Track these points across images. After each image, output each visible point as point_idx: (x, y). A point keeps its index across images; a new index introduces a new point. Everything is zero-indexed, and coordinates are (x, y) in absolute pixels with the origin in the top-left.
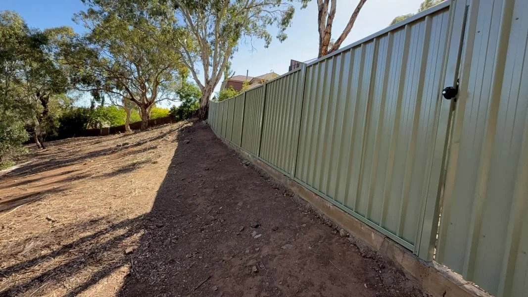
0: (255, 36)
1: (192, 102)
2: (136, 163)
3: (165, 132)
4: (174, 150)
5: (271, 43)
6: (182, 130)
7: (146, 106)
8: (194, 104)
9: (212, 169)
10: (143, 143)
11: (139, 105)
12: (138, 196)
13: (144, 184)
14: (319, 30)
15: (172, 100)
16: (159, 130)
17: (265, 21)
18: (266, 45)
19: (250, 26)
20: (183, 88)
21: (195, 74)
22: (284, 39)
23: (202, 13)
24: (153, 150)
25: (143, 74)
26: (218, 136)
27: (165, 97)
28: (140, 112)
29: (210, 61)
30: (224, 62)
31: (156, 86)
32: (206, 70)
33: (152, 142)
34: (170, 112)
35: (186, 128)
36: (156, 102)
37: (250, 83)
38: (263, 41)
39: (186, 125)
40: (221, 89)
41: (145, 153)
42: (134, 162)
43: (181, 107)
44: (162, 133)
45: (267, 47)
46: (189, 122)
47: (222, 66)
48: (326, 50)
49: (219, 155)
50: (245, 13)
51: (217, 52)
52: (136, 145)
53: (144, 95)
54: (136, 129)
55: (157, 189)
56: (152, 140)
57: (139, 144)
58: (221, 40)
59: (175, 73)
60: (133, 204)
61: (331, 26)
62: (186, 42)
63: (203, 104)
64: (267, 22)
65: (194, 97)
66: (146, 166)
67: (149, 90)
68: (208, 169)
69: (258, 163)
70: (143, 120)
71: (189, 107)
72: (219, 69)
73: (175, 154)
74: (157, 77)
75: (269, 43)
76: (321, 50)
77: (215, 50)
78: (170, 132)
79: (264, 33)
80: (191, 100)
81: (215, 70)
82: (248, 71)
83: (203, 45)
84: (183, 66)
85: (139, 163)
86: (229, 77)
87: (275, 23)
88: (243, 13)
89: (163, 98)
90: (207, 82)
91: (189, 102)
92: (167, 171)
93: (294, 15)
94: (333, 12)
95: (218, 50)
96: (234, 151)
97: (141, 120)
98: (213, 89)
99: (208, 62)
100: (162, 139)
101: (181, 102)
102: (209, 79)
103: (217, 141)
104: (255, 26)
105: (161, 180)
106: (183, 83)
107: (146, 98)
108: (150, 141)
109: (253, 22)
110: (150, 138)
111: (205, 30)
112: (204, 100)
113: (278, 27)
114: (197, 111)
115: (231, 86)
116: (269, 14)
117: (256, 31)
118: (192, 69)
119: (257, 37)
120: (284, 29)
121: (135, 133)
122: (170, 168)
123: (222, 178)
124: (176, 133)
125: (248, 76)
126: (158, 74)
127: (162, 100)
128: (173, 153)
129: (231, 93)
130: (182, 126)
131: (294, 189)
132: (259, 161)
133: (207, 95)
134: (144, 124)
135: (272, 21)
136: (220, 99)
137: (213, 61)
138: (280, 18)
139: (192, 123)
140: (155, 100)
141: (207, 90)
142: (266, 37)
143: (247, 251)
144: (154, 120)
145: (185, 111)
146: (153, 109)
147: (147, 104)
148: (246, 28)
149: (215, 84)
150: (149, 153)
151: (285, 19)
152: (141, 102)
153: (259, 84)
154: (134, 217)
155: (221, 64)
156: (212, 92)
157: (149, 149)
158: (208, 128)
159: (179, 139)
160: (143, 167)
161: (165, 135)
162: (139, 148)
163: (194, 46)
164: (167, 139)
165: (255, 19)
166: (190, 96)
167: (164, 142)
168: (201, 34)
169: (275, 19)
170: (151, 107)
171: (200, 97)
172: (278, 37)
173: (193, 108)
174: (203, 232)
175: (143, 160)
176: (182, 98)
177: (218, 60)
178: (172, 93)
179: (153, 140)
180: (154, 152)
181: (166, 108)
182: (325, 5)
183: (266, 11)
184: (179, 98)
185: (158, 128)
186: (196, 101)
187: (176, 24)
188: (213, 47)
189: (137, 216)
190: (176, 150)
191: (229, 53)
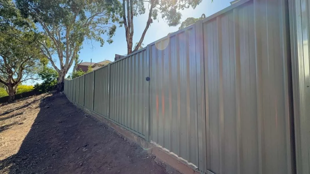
0: (94, 40)
1: (52, 80)
2: (4, 127)
3: (30, 102)
4: (37, 113)
5: (104, 44)
6: (44, 100)
7: (13, 85)
8: (53, 81)
9: (64, 122)
10: (11, 112)
11: (6, 84)
12: (7, 146)
13: (12, 138)
14: (127, 40)
15: (36, 79)
16: (25, 101)
17: (100, 32)
18: (101, 45)
19: (90, 34)
20: (44, 71)
21: (52, 62)
22: (111, 42)
23: (56, 26)
24: (19, 116)
25: (9, 63)
26: (71, 101)
27: (29, 77)
28: (7, 89)
29: (64, 54)
30: (73, 55)
31: (21, 71)
32: (61, 60)
33: (19, 110)
34: (34, 88)
35: (47, 97)
36: (22, 81)
37: (93, 67)
38: (99, 43)
39: (47, 96)
40: (74, 71)
41: (13, 118)
42: (3, 126)
43: (43, 84)
44: (27, 103)
45: (102, 46)
46: (50, 94)
47: (72, 57)
48: (131, 51)
49: (70, 113)
50: (86, 27)
51: (68, 49)
52: (3, 114)
53: (11, 77)
54: (3, 102)
55: (23, 139)
56: (18, 109)
57: (7, 113)
58: (70, 42)
59: (37, 62)
60: (3, 152)
61: (132, 39)
62: (45, 42)
63: (60, 81)
64: (101, 32)
65: (53, 76)
66: (14, 127)
67: (16, 73)
68: (61, 122)
69: (93, 114)
70: (10, 95)
71: (50, 83)
72: (70, 59)
73: (38, 116)
74: (22, 64)
75: (103, 44)
76: (128, 51)
77: (67, 47)
78: (34, 102)
79: (100, 38)
80: (51, 79)
81: (68, 60)
82: (91, 59)
83: (58, 45)
84: (43, 57)
85: (8, 126)
86: (78, 63)
87: (106, 33)
88: (85, 27)
89: (27, 78)
90: (62, 67)
91: (49, 80)
92: (31, 127)
93: (116, 30)
94: (132, 32)
95: (69, 48)
96: (80, 109)
97: (8, 95)
98: (67, 72)
99: (62, 55)
100: (27, 107)
101: (43, 81)
102: (63, 66)
103: (70, 104)
104: (93, 34)
105: (26, 134)
106: (44, 68)
107: (13, 79)
108: (17, 109)
109: (92, 32)
110: (16, 107)
111: (59, 35)
112: (61, 79)
113: (108, 35)
114: (56, 86)
115: (81, 69)
116: (101, 28)
117: (94, 37)
118: (51, 59)
119: (95, 40)
120: (111, 37)
121: (3, 105)
122: (33, 125)
123: (70, 126)
124: (39, 102)
125: (92, 62)
126: (23, 63)
127: (27, 80)
128: (36, 116)
129: (81, 73)
130: (44, 97)
131: (109, 124)
132: (93, 113)
133: (62, 75)
134: (11, 98)
135: (104, 32)
136: (73, 77)
137: (66, 54)
138: (108, 31)
139: (52, 94)
140: (21, 80)
141: (62, 72)
142: (101, 40)
143: (79, 158)
144: (20, 94)
145: (47, 86)
146: (18, 87)
147: (14, 83)
148: (88, 35)
149: (68, 69)
150: (16, 118)
151: (112, 31)
152: (8, 82)
153: (99, 67)
154: (5, 158)
155: (72, 56)
156: (67, 73)
157: (16, 115)
158: (64, 96)
159: (41, 106)
160: (11, 128)
161: (30, 104)
162: (6, 116)
163: (52, 44)
164: (32, 107)
165: (93, 30)
166: (50, 76)
167: (29, 109)
168: (56, 38)
169: (106, 31)
170: (17, 85)
171: (58, 77)
172: (107, 41)
173: (53, 84)
174: (54, 155)
175: (11, 123)
176: (43, 78)
177: (69, 53)
178: (35, 75)
179: (20, 109)
180: (20, 117)
181: (30, 85)
182: (129, 29)
183: (99, 26)
184: (41, 78)
185: (25, 100)
186: (55, 79)
187: (36, 31)
188: (65, 46)
189: (7, 158)
190: (39, 113)
191: (77, 49)
